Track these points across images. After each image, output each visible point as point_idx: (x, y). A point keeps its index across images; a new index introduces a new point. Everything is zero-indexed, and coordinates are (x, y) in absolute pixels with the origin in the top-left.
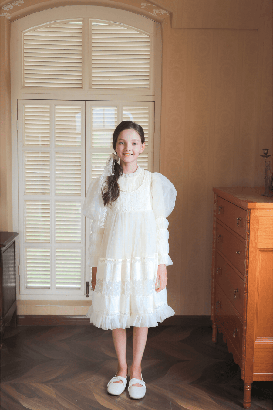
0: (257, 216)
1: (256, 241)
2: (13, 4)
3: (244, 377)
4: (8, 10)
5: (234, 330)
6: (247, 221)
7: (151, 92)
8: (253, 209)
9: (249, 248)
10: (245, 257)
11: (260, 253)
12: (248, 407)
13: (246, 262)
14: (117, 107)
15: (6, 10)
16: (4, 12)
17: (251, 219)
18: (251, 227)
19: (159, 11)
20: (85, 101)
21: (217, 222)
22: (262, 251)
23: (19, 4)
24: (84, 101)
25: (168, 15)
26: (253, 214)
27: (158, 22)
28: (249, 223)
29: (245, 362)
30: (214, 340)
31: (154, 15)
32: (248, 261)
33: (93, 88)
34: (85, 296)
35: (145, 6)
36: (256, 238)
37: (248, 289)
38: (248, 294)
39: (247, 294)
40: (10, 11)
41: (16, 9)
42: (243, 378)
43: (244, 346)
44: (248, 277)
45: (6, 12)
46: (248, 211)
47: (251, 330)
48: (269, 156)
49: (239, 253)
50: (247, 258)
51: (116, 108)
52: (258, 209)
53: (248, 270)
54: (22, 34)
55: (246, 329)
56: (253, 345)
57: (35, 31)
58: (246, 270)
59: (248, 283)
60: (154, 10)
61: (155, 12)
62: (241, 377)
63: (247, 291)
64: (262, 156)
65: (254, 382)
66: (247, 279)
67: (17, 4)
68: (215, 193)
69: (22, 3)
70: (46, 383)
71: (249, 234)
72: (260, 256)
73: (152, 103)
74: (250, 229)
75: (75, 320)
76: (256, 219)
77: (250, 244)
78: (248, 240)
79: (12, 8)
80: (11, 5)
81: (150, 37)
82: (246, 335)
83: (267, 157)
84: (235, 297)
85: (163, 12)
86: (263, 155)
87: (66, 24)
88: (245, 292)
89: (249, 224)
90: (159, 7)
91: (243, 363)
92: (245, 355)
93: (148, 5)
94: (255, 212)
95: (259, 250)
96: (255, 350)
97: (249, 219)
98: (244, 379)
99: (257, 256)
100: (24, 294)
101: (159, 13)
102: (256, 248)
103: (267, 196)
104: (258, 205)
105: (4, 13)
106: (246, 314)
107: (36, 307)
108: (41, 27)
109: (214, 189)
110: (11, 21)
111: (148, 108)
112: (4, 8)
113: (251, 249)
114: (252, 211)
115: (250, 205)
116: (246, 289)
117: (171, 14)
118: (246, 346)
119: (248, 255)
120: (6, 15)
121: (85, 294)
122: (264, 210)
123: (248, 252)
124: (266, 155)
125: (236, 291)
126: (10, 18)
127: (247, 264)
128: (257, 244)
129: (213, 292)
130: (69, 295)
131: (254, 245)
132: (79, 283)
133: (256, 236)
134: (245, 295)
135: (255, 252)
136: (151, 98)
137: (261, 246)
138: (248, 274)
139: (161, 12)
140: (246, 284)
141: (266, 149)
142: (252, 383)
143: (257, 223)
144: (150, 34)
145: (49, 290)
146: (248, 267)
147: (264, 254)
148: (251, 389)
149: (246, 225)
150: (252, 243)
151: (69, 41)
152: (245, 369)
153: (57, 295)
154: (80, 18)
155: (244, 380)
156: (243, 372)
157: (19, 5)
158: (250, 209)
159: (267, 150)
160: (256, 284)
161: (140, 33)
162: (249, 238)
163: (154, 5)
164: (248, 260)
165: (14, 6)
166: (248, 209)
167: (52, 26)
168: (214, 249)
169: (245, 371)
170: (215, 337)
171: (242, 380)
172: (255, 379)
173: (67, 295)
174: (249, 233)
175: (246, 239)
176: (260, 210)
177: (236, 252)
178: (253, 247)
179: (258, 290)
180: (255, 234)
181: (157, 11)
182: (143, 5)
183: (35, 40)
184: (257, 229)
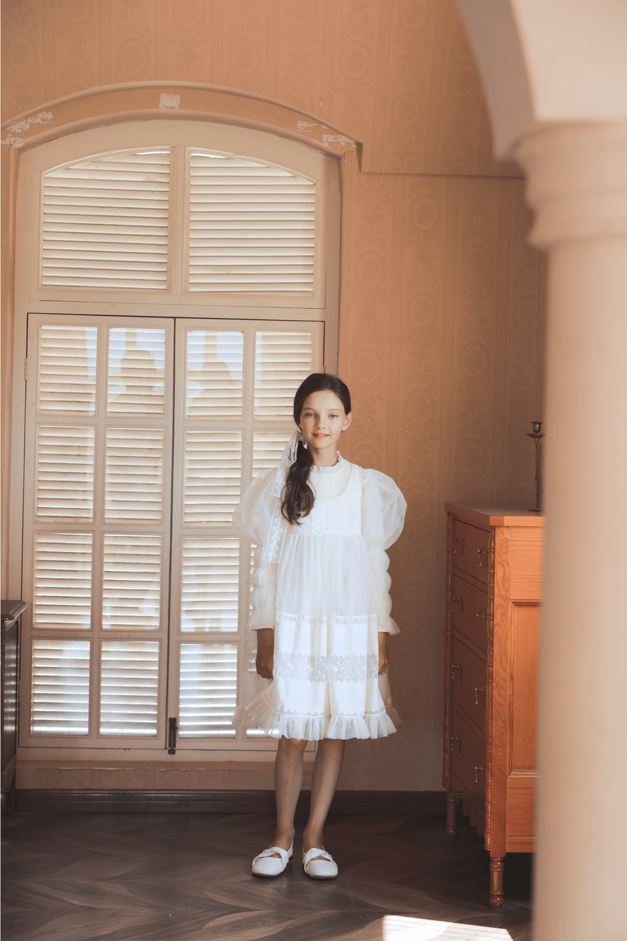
0: (506, 540)
1: (507, 586)
2: (29, 120)
3: (490, 845)
4: (19, 131)
6: (489, 549)
7: (317, 302)
8: (499, 527)
9: (493, 598)
10: (488, 616)
11: (515, 607)
12: (498, 905)
13: (490, 625)
14: (243, 332)
15: (15, 132)
16: (10, 135)
17: (497, 544)
18: (498, 560)
19: (335, 139)
20: (175, 318)
21: (452, 573)
22: (519, 604)
23: (42, 120)
24: (173, 320)
25: (355, 146)
26: (500, 536)
27: (333, 160)
28: (494, 553)
29: (490, 815)
30: (452, 831)
31: (325, 145)
32: (493, 623)
33: (191, 290)
34: (167, 751)
35: (306, 129)
36: (506, 580)
37: (494, 674)
38: (494, 685)
39: (492, 685)
40: (23, 134)
41: (35, 128)
42: (487, 847)
43: (488, 785)
44: (493, 652)
45: (15, 135)
46: (491, 530)
47: (500, 753)
48: (542, 436)
50: (492, 618)
51: (242, 334)
52: (508, 527)
53: (493, 640)
54: (43, 176)
55: (492, 753)
56: (505, 782)
57: (67, 169)
58: (489, 639)
60: (325, 137)
61: (327, 140)
63: (492, 679)
64: (529, 435)
65: (508, 854)
66: (492, 656)
67: (38, 120)
68: (449, 514)
69: (49, 119)
71: (494, 573)
72: (514, 614)
73: (318, 327)
74: (496, 563)
76: (505, 545)
77: (496, 592)
78: (492, 585)
79: (27, 127)
80: (26, 121)
81: (315, 185)
82: (492, 763)
83: (537, 438)
84: (476, 702)
85: (343, 140)
86: (532, 432)
87: (135, 155)
88: (490, 682)
89: (492, 556)
90: (334, 131)
91: (488, 819)
93: (311, 125)
94: (503, 532)
95: (513, 603)
96: (508, 791)
97: (493, 546)
98: (490, 849)
99: (509, 614)
100: (28, 747)
101: (335, 141)
102: (505, 598)
104: (509, 520)
105: (10, 137)
106: (490, 723)
108: (83, 162)
109: (447, 505)
110: (20, 150)
111: (310, 334)
112: (11, 127)
113: (497, 600)
114: (497, 531)
115: (494, 519)
116: (491, 676)
117: (359, 146)
118: (492, 786)
119: (492, 612)
120: (14, 142)
121: (166, 748)
122: (520, 530)
123: (492, 606)
124: (537, 434)
125: (477, 691)
126: (20, 145)
127: (492, 628)
128: (507, 590)
130: (129, 749)
131: (503, 593)
132: (154, 726)
133: (506, 577)
135: (504, 605)
136: (317, 315)
137: (516, 595)
138: (493, 649)
139: (339, 140)
140: (489, 666)
141: (535, 423)
142: (504, 856)
143: (507, 552)
144: (314, 180)
146: (492, 635)
147: (522, 611)
148: (502, 869)
149: (489, 556)
150: (499, 589)
151: (141, 191)
152: (490, 831)
153: (104, 749)
154: (166, 145)
155: (490, 852)
156: (488, 838)
157: (41, 123)
158: (494, 528)
159: (539, 424)
160: (509, 666)
161: (294, 177)
162: (494, 580)
163: (323, 127)
164: (493, 620)
165: (31, 124)
166: (491, 527)
167: (106, 160)
168: (449, 633)
170: (451, 825)
172: (508, 850)
173: (125, 749)
174: (494, 570)
175: (489, 582)
176: (513, 530)
177: (478, 616)
178: (502, 597)
179: (512, 678)
180: (504, 574)
181: (331, 139)
182: (302, 125)
183: (67, 188)
184: (508, 564)
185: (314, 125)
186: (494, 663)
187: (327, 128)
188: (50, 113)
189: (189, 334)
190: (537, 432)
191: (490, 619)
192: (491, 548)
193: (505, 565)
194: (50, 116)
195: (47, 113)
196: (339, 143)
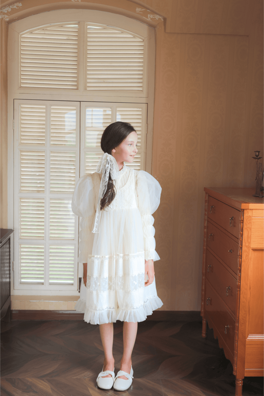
0: (250, 217)
1: (249, 240)
2: (11, 7)
3: (236, 373)
4: (6, 12)
5: (226, 326)
6: (240, 221)
7: (144, 95)
8: (247, 209)
9: (242, 247)
10: (238, 256)
11: (253, 252)
13: (239, 260)
14: (111, 108)
15: (4, 12)
16: (2, 14)
17: (245, 220)
18: (245, 227)
19: (154, 16)
20: (80, 101)
21: (208, 221)
22: (255, 250)
23: (17, 6)
24: (79, 102)
25: (163, 20)
26: (247, 214)
27: (152, 26)
28: (243, 223)
29: (237, 358)
30: (204, 335)
31: (149, 20)
32: (241, 260)
33: (87, 89)
34: (78, 291)
35: (140, 11)
36: (249, 237)
37: (241, 287)
39: (240, 292)
40: (8, 13)
41: (14, 11)
42: (234, 373)
43: (236, 342)
44: (241, 275)
45: (4, 14)
46: (242, 211)
47: (243, 327)
48: (260, 158)
49: (231, 252)
50: (240, 257)
51: (111, 109)
52: (251, 209)
53: (241, 269)
54: (20, 36)
55: (238, 326)
56: (246, 341)
57: (32, 33)
58: (239, 268)
59: (240, 281)
60: (149, 15)
61: (150, 17)
62: (233, 372)
63: (240, 289)
64: (254, 158)
65: (246, 378)
66: (240, 277)
67: (15, 7)
68: (206, 193)
70: (41, 378)
71: (242, 234)
72: (253, 255)
73: (145, 105)
74: (244, 229)
75: (68, 315)
76: (249, 219)
77: (244, 244)
78: (241, 240)
79: (10, 10)
80: (9, 7)
81: (143, 41)
82: (238, 331)
83: (258, 159)
84: (227, 294)
85: (157, 17)
86: (255, 156)
87: (62, 27)
88: (238, 290)
89: (242, 224)
90: (153, 12)
91: (235, 359)
92: (237, 351)
93: (142, 10)
94: (248, 212)
95: (252, 249)
96: (247, 346)
97: (242, 219)
98: (236, 374)
99: (250, 256)
100: (18, 290)
101: (153, 18)
102: (248, 247)
103: (258, 197)
104: (252, 206)
106: (238, 311)
107: (30, 302)
108: (38, 29)
109: (205, 189)
110: (9, 22)
111: (141, 109)
112: (3, 10)
113: (244, 248)
114: (245, 211)
115: (243, 206)
116: (239, 287)
117: (165, 19)
118: (238, 343)
119: (241, 254)
120: (4, 17)
122: (257, 211)
123: (241, 251)
124: (258, 157)
125: (228, 289)
126: (7, 20)
127: (240, 262)
128: (249, 243)
129: (203, 288)
130: (62, 291)
131: (247, 244)
132: (72, 279)
133: (249, 236)
134: (238, 293)
135: (248, 251)
136: (144, 100)
137: (254, 245)
138: (241, 273)
140: (239, 282)
141: (257, 151)
142: (244, 378)
143: (250, 223)
144: (143, 38)
145: (43, 285)
146: (241, 266)
147: (256, 254)
148: (242, 384)
149: (240, 225)
150: (245, 243)
151: (65, 43)
152: (237, 365)
153: (51, 290)
154: (76, 21)
155: (236, 376)
156: (235, 368)
157: (17, 8)
158: (244, 210)
159: (259, 152)
160: (249, 282)
161: (134, 37)
162: (242, 237)
163: (148, 11)
164: (241, 258)
165: (12, 9)
166: (242, 209)
167: (48, 29)
168: (205, 247)
169: (236, 366)
170: (204, 332)
171: (234, 375)
172: (247, 375)
173: (60, 291)
174: (243, 232)
175: (239, 238)
176: (254, 211)
177: (229, 251)
178: (247, 246)
179: (250, 288)
180: (248, 234)
181: (152, 16)
182: (138, 10)
183: (31, 42)
184: (250, 229)
185: (144, 10)
186: (241, 280)
187: (150, 11)
188: (20, 3)
189: (87, 109)
190: (257, 156)
191: (240, 258)
192: (241, 220)
193: (249, 230)
194: (20, 5)
195: (19, 3)
196: (155, 18)
